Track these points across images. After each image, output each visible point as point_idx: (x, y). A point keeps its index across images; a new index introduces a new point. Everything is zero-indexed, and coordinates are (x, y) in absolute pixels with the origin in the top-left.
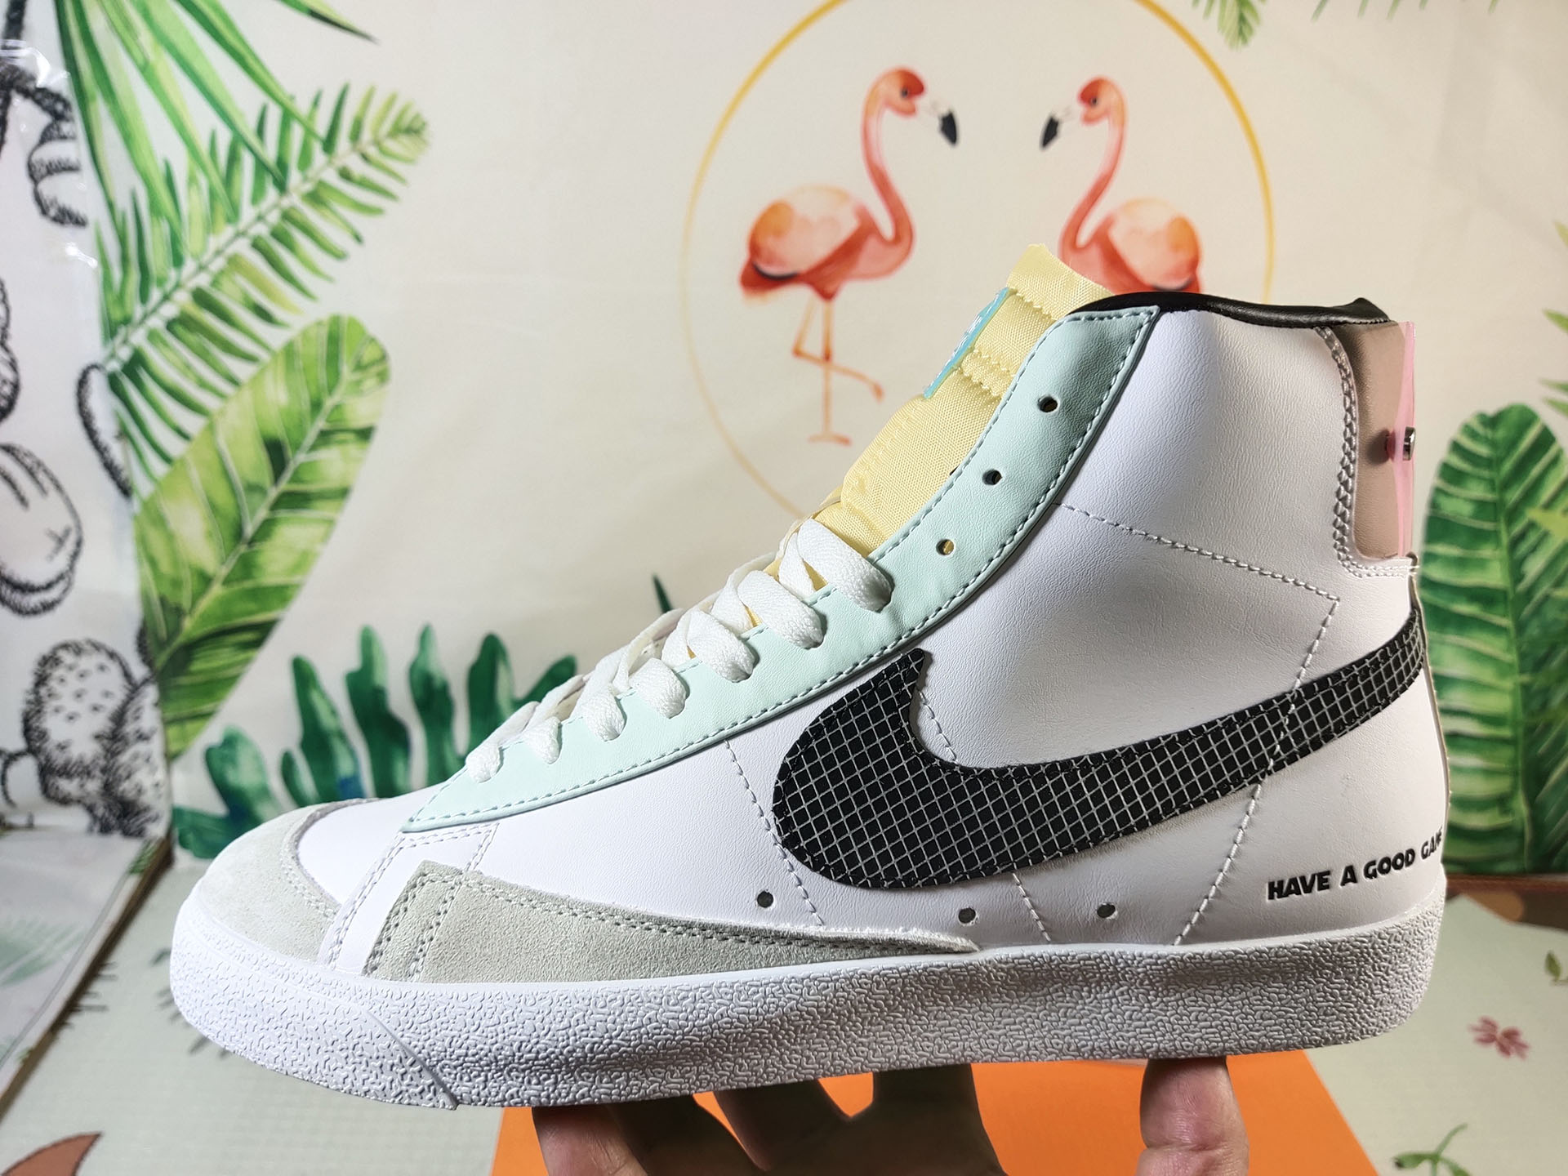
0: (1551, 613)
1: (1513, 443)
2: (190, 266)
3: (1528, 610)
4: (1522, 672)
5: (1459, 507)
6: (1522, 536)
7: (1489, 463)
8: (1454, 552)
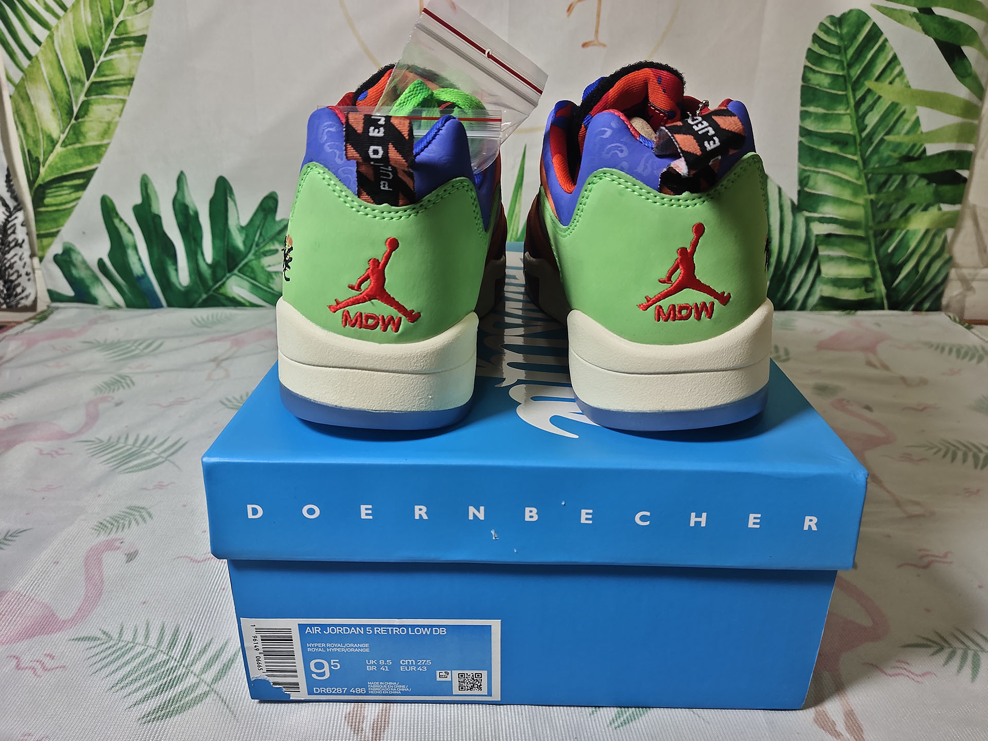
0: (885, 152)
1: (854, 37)
3: (870, 149)
4: (870, 192)
5: (821, 81)
6: (863, 99)
7: (839, 50)
8: (821, 111)
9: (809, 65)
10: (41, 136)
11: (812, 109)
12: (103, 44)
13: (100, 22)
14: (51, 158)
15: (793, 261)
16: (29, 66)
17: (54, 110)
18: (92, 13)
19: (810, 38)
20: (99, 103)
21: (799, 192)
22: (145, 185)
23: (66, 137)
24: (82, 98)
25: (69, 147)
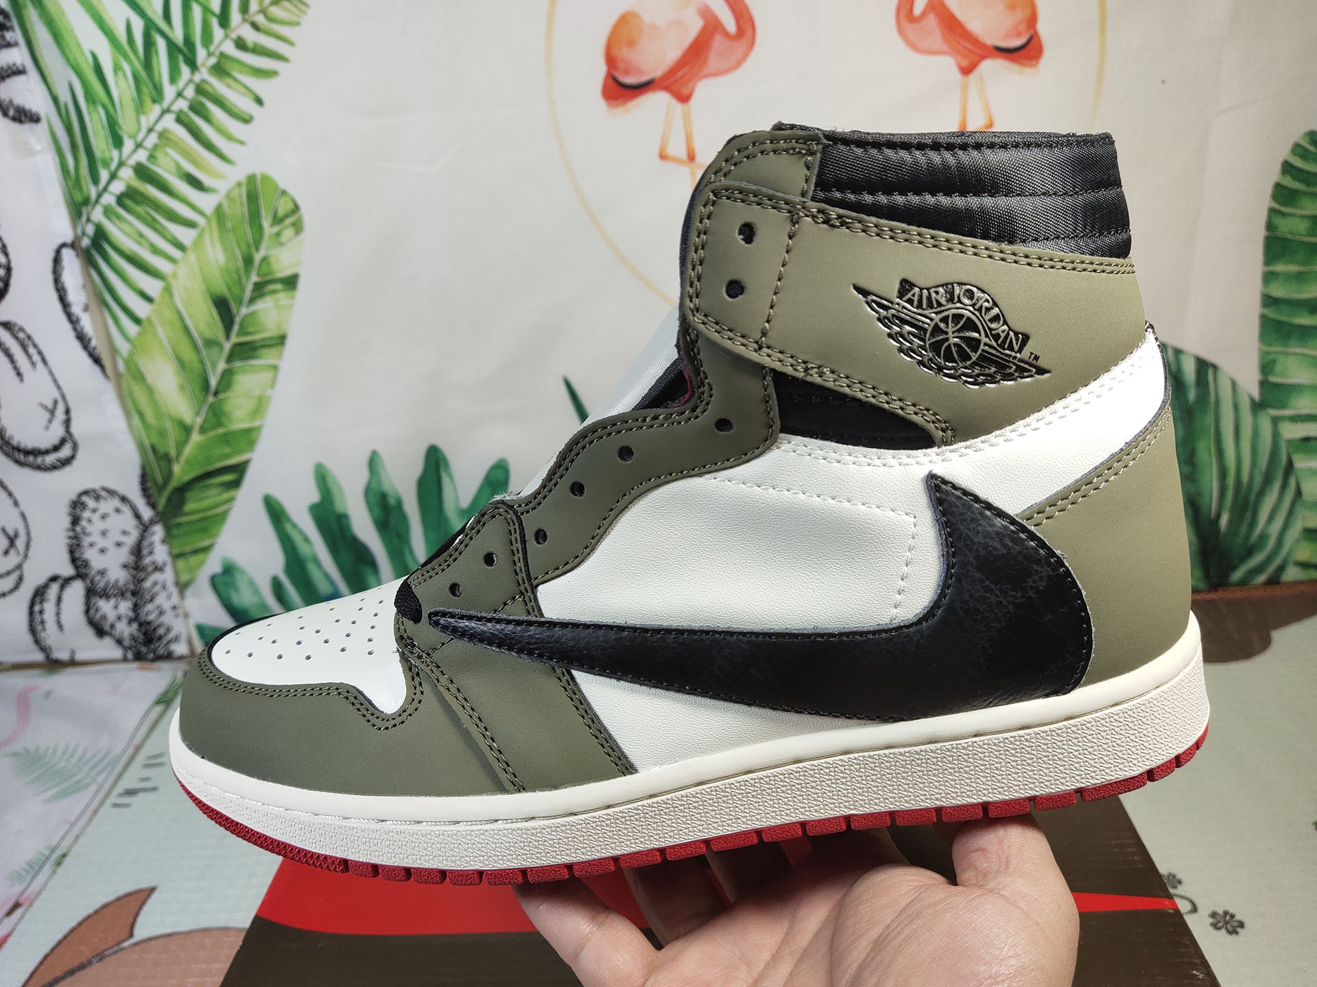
2: (129, 145)
5: (1295, 226)
8: (1293, 268)
9: (1276, 206)
10: (168, 425)
11: (1279, 268)
12: (243, 290)
13: (236, 259)
14: (188, 450)
15: (1258, 480)
16: (140, 334)
17: (182, 388)
18: (225, 250)
19: (1278, 167)
20: (244, 372)
21: (1263, 384)
22: (322, 478)
23: (205, 421)
24: (222, 366)
25: (211, 434)
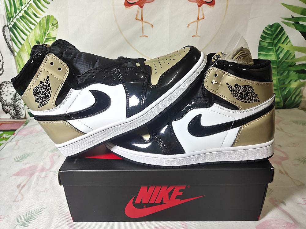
0: (284, 65)
1: (276, 31)
2: (24, 6)
4: (278, 76)
5: (265, 44)
6: (278, 49)
7: (271, 35)
8: (265, 53)
9: (261, 40)
11: (262, 53)
12: (43, 40)
13: (42, 33)
16: (21, 47)
18: (40, 31)
19: (262, 32)
